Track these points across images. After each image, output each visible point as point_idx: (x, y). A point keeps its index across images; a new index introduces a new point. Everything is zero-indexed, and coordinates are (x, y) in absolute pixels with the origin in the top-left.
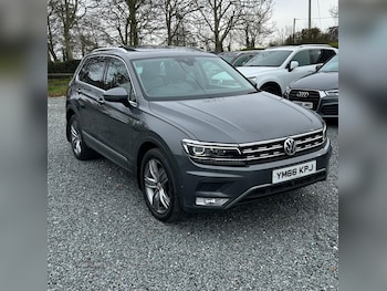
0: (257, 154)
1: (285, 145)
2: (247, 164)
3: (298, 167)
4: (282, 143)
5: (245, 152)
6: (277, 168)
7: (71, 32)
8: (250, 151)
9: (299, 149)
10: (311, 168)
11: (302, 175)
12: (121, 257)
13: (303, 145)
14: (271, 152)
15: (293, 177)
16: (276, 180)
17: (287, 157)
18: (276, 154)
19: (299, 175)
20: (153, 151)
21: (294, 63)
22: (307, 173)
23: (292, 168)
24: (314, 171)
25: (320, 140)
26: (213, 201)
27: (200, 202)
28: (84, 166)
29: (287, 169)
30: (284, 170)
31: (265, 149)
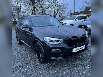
7: (19, 15)
21: (77, 19)
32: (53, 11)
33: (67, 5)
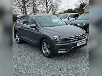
0: (73, 39)
1: (79, 37)
2: (71, 42)
3: (82, 42)
4: (78, 36)
5: (70, 39)
6: (78, 42)
8: (71, 39)
9: (82, 38)
10: (85, 42)
11: (83, 44)
12: (40, 67)
13: (82, 37)
14: (76, 39)
15: (81, 45)
16: (77, 45)
17: (79, 40)
18: (77, 39)
19: (82, 44)
20: (45, 40)
21: (70, 18)
22: (84, 43)
23: (81, 42)
24: (85, 43)
25: (86, 36)
26: (62, 51)
27: (59, 52)
28: (21, 45)
29: (80, 43)
30: (79, 43)
31: (74, 38)
32: (46, 8)
33: (60, 2)
